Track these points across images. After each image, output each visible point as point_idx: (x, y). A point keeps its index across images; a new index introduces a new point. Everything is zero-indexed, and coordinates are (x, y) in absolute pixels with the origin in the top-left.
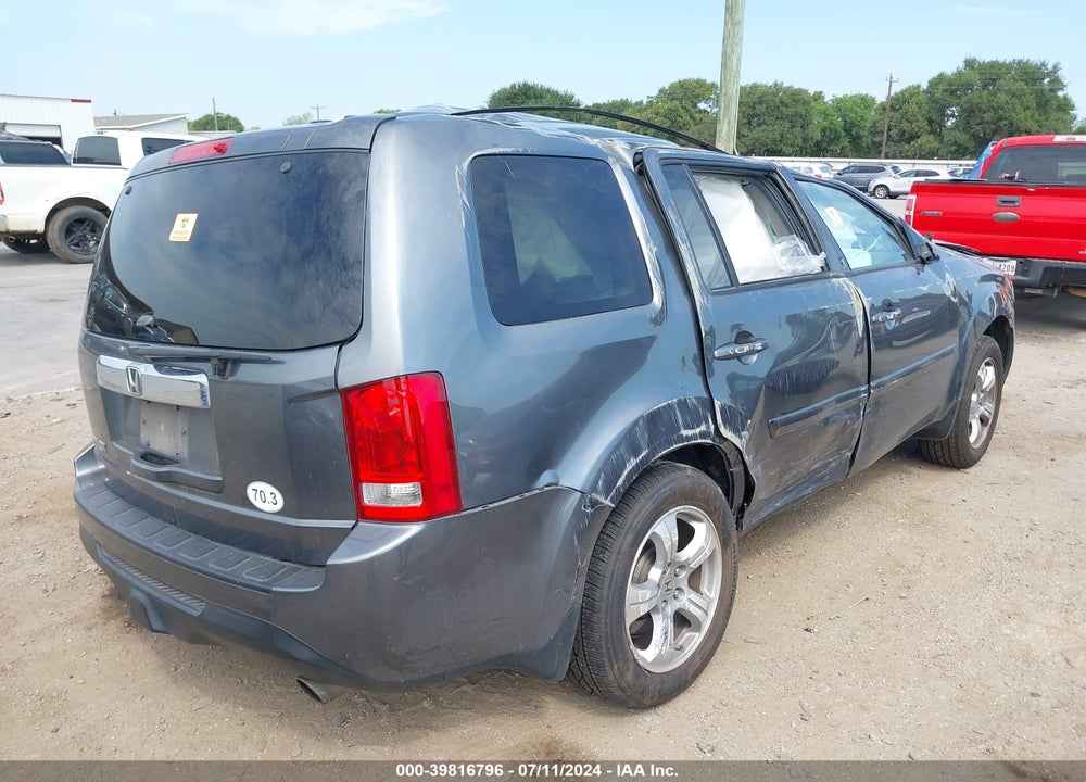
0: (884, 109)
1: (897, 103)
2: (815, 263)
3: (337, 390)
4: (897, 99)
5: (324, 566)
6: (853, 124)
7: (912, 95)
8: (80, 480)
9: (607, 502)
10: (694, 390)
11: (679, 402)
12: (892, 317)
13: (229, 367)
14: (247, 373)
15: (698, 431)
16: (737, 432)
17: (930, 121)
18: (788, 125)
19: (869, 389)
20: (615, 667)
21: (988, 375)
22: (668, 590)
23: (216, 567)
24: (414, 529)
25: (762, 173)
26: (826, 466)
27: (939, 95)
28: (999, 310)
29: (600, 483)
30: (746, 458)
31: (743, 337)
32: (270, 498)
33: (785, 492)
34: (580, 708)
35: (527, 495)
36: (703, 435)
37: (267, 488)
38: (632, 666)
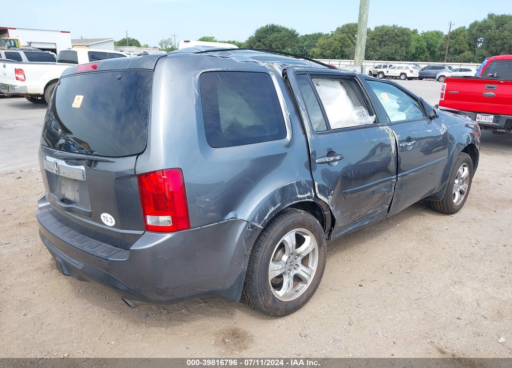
0: (447, 38)
1: (454, 35)
2: (371, 120)
3: (135, 175)
4: (454, 33)
5: (129, 250)
6: (431, 45)
7: (461, 32)
8: (41, 209)
9: (260, 226)
10: (305, 177)
11: (297, 183)
12: (410, 144)
13: (93, 163)
14: (100, 166)
15: (306, 195)
16: (326, 196)
17: (470, 45)
18: (399, 46)
19: (397, 177)
20: (263, 298)
21: (464, 172)
22: (291, 265)
23: (88, 249)
24: (168, 236)
25: (349, 78)
26: (375, 212)
27: (474, 32)
28: (472, 141)
29: (256, 218)
30: (331, 208)
31: (331, 153)
32: (110, 220)
33: (354, 223)
34: (251, 315)
35: (221, 222)
36: (308, 197)
37: (109, 216)
38: (271, 298)
